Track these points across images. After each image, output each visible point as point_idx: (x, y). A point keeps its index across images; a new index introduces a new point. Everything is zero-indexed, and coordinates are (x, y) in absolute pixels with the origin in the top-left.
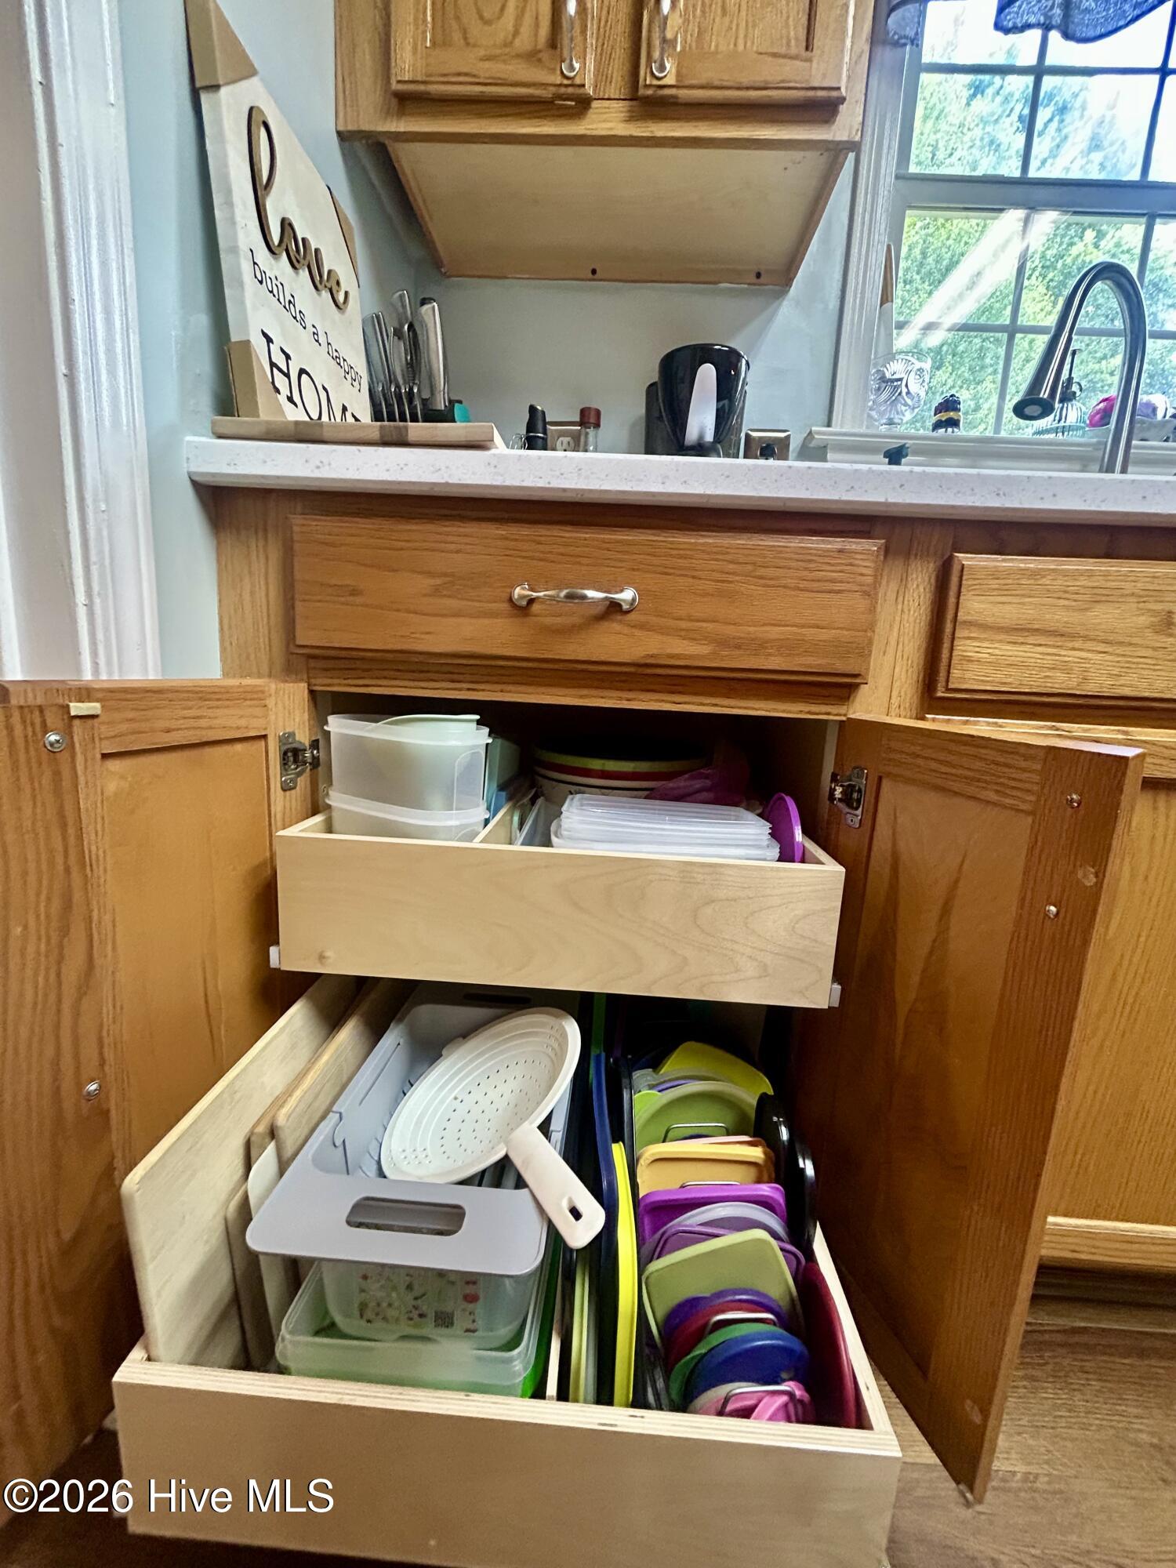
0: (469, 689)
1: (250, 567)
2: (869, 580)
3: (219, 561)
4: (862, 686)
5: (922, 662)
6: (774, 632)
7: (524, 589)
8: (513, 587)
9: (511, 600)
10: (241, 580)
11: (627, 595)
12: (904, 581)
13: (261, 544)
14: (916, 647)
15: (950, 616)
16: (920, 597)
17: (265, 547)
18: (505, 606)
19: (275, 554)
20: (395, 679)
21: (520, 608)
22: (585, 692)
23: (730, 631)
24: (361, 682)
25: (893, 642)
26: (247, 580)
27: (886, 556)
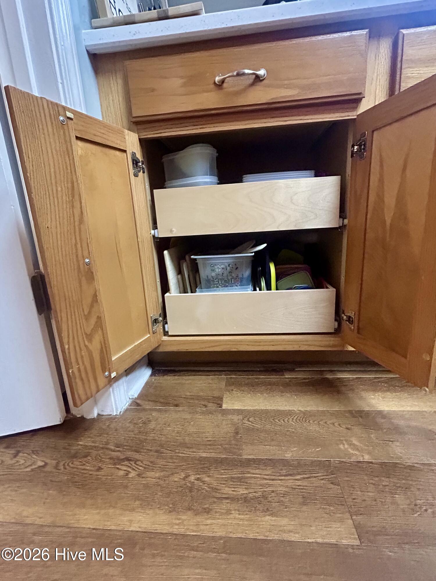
0: (201, 128)
1: (111, 89)
2: (364, 47)
3: (99, 89)
4: (363, 99)
5: (388, 86)
6: (325, 79)
7: (220, 76)
8: (215, 77)
9: (215, 83)
10: (108, 96)
11: (262, 72)
12: (378, 48)
13: (114, 78)
14: (385, 79)
15: (399, 59)
16: (385, 55)
17: (116, 78)
18: (212, 86)
19: (120, 81)
20: (171, 128)
21: (220, 85)
22: (247, 122)
23: (305, 82)
24: (159, 132)
25: (375, 79)
26: (110, 96)
27: (370, 37)
